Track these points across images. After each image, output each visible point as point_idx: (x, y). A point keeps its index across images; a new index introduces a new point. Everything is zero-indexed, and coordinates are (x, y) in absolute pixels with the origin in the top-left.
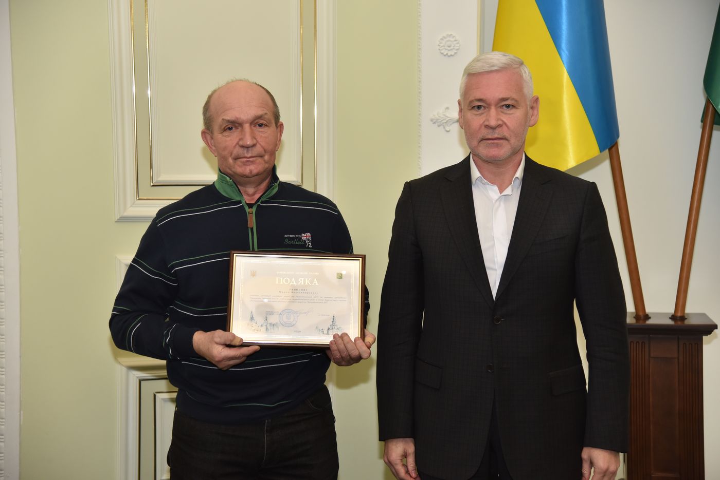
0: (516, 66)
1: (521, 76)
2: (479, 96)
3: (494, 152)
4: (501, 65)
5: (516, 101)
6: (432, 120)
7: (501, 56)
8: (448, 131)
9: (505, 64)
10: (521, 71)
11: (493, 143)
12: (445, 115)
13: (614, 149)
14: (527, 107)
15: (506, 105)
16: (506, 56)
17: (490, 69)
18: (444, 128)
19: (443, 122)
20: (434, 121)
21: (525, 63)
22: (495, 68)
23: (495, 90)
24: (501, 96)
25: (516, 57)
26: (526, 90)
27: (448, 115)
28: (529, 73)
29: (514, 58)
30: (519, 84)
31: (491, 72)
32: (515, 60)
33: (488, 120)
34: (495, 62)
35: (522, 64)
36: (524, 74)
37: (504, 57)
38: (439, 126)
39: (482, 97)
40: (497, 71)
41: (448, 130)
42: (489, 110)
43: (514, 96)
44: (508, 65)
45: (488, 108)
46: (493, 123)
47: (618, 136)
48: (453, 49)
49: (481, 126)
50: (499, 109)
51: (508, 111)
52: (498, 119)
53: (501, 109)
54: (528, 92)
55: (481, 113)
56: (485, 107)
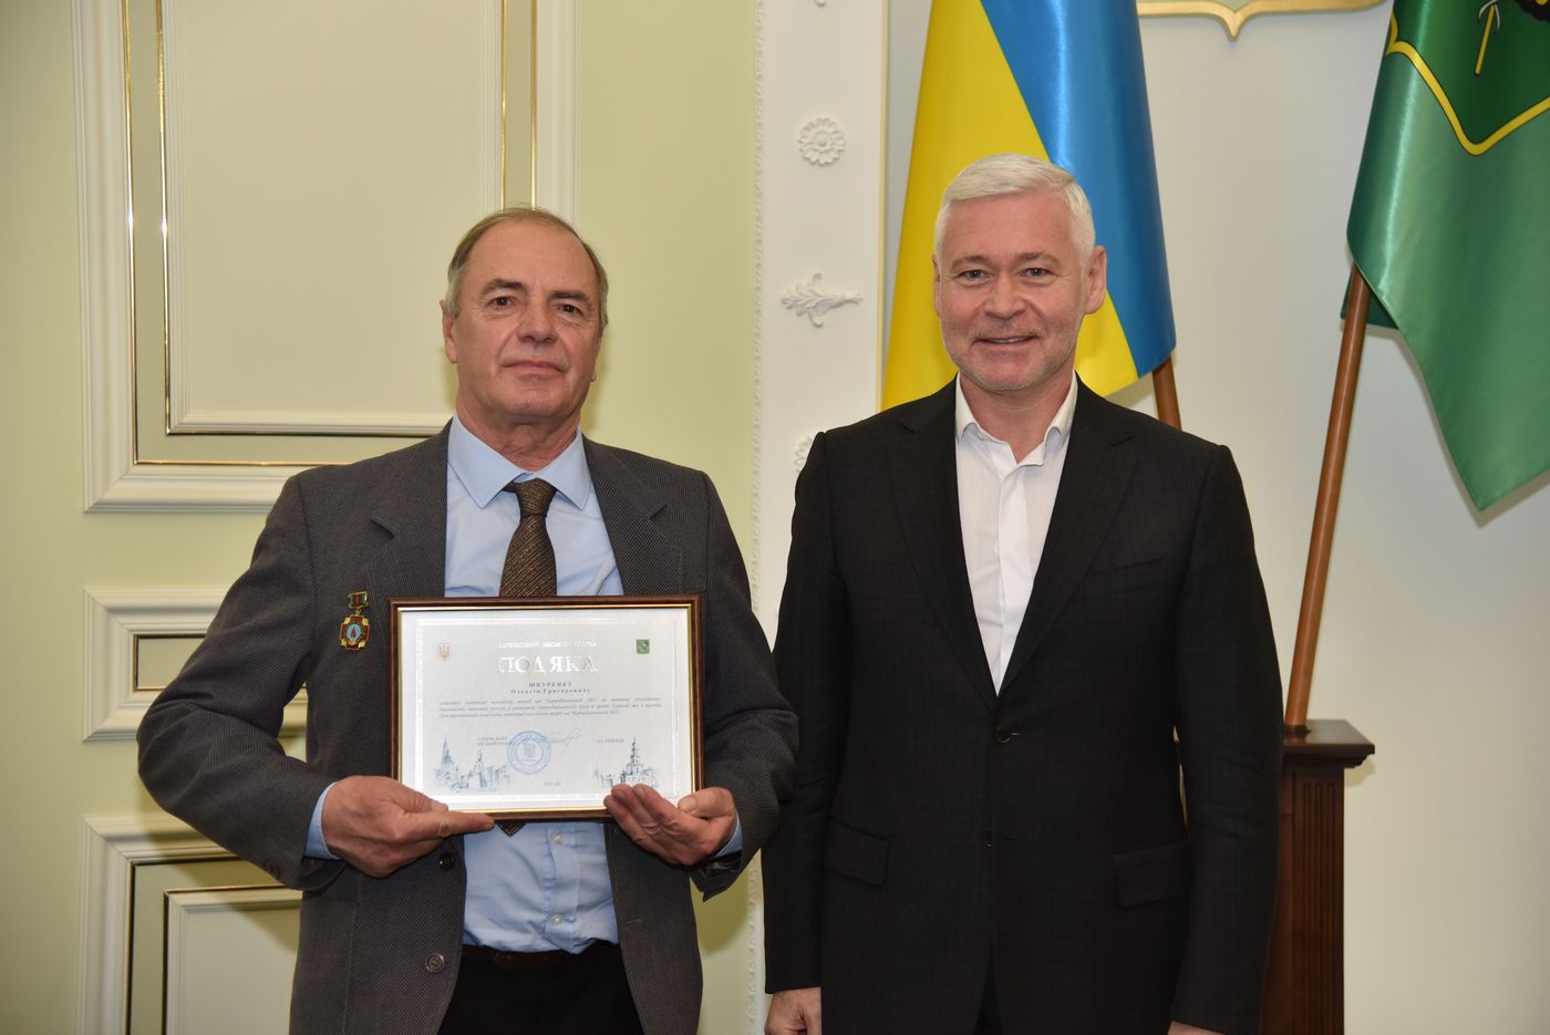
0: (1056, 185)
1: (1065, 208)
2: (973, 248)
3: (1006, 370)
4: (1023, 183)
5: (1055, 260)
6: (784, 302)
7: (1023, 163)
9: (1031, 180)
10: (1067, 197)
11: (1004, 353)
13: (1163, 373)
14: (1080, 273)
15: (1034, 268)
16: (1034, 163)
17: (997, 191)
21: (1076, 180)
22: (1010, 189)
23: (1008, 237)
24: (1021, 250)
25: (1056, 165)
26: (1077, 238)
28: (1085, 201)
29: (1052, 168)
30: (1061, 224)
31: (1001, 196)
32: (1052, 171)
33: (994, 302)
34: (1011, 175)
35: (1069, 180)
36: (1073, 204)
37: (1031, 165)
39: (981, 252)
40: (1013, 195)
42: (996, 282)
43: (1051, 250)
44: (1038, 183)
45: (993, 275)
46: (1003, 307)
48: (831, 149)
49: (975, 314)
50: (1018, 278)
51: (1037, 280)
52: (1015, 300)
53: (1024, 279)
54: (1083, 241)
55: (979, 286)
56: (985, 273)
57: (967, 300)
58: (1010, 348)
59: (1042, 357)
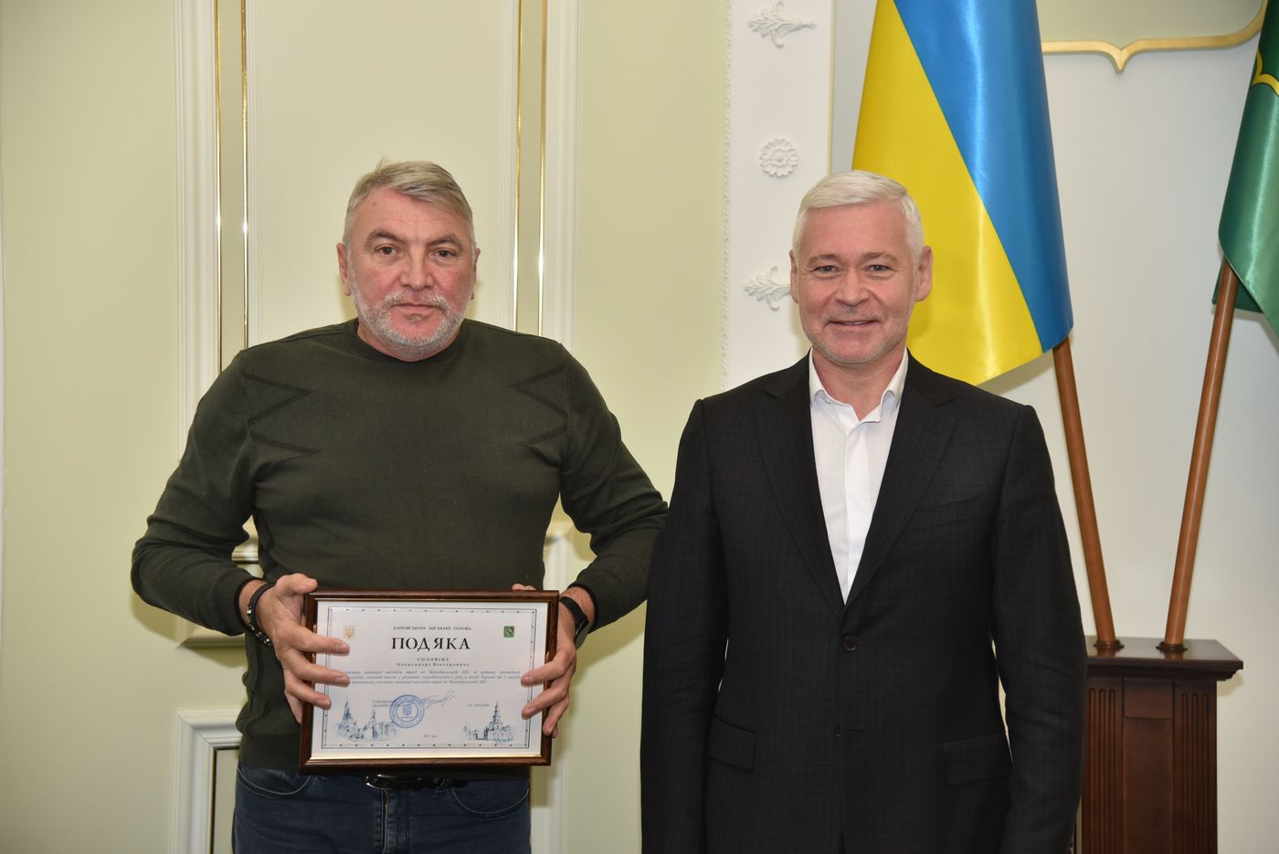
0: (894, 197)
1: (903, 216)
2: (828, 248)
3: (851, 348)
4: (866, 194)
5: (894, 259)
6: (747, 290)
7: (867, 178)
8: (775, 310)
9: (874, 192)
10: (902, 206)
11: (851, 332)
12: (770, 281)
13: (1062, 350)
14: (912, 269)
15: (875, 266)
16: (876, 179)
17: (847, 201)
18: (769, 302)
19: (767, 292)
20: (751, 292)
21: (908, 192)
22: (858, 200)
23: (856, 238)
24: (867, 249)
25: (892, 181)
26: (910, 240)
27: (775, 280)
28: (916, 210)
29: (892, 184)
30: (899, 230)
31: (851, 205)
32: (891, 186)
33: (843, 292)
34: (858, 189)
35: (903, 193)
36: (908, 213)
37: (873, 180)
38: (759, 300)
39: (833, 251)
40: (861, 205)
41: (776, 307)
42: (845, 275)
43: (890, 250)
44: (880, 195)
45: (842, 270)
46: (851, 297)
47: (1071, 326)
48: (787, 164)
49: (828, 300)
50: (863, 273)
51: (879, 274)
52: (861, 290)
53: (867, 273)
54: (915, 243)
55: (831, 278)
56: (837, 269)
57: (820, 289)
58: (856, 329)
59: (882, 337)
